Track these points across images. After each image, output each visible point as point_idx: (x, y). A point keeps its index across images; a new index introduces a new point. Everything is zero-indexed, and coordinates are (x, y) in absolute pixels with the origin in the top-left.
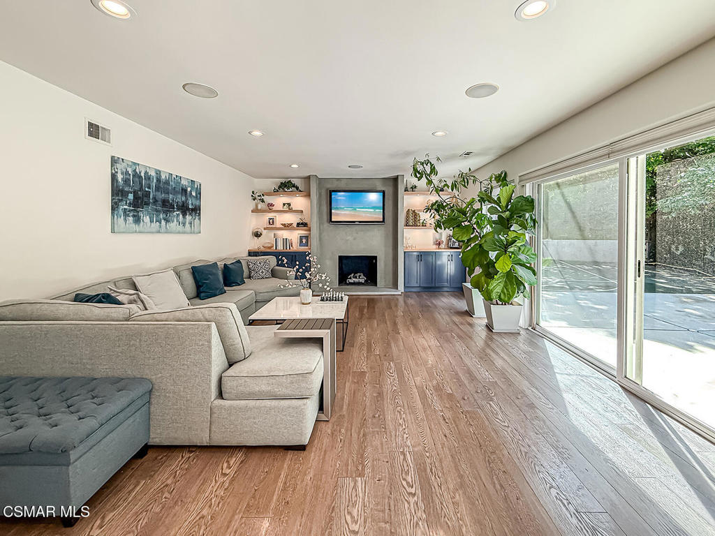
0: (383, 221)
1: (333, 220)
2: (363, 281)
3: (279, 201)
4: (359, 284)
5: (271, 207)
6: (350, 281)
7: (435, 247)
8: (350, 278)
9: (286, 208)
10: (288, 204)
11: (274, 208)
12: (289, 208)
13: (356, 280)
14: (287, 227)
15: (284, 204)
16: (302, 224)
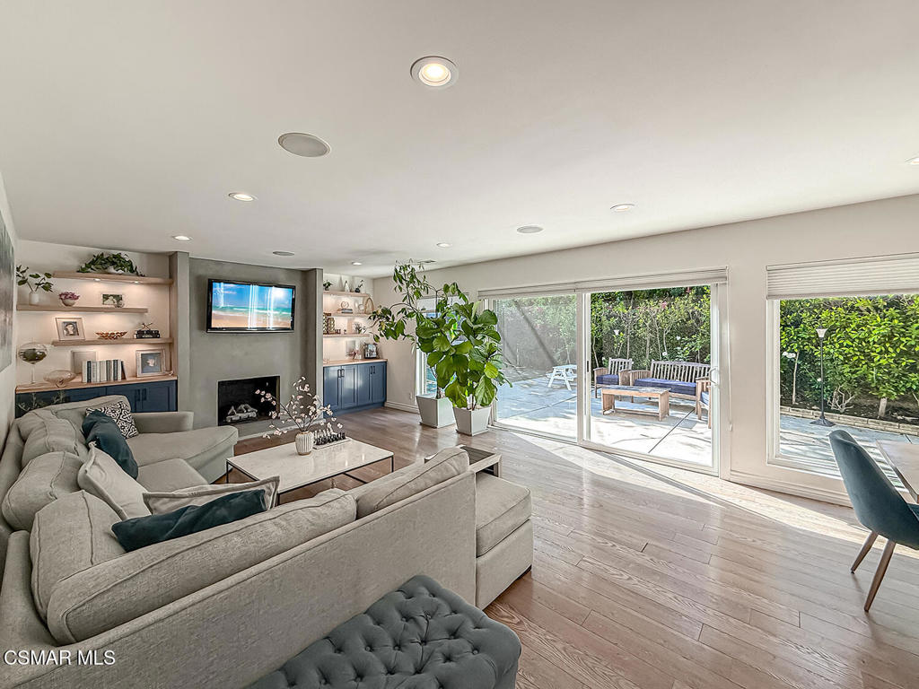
0: (293, 328)
1: (213, 326)
2: (253, 415)
3: (92, 289)
4: (249, 420)
5: (70, 301)
6: (234, 418)
7: (348, 358)
8: (233, 414)
9: (110, 303)
10: (114, 296)
11: (77, 303)
12: (115, 303)
13: (244, 415)
14: (108, 338)
15: (106, 297)
16: (149, 332)
